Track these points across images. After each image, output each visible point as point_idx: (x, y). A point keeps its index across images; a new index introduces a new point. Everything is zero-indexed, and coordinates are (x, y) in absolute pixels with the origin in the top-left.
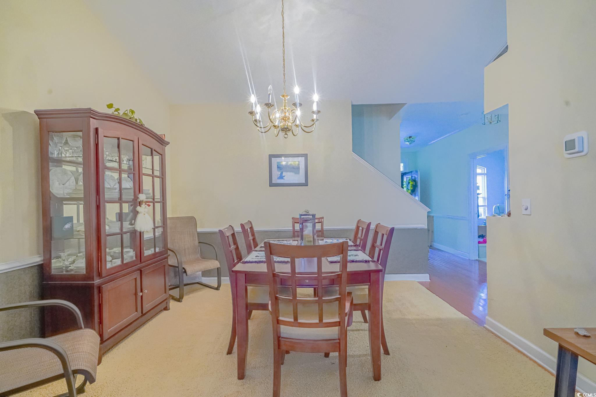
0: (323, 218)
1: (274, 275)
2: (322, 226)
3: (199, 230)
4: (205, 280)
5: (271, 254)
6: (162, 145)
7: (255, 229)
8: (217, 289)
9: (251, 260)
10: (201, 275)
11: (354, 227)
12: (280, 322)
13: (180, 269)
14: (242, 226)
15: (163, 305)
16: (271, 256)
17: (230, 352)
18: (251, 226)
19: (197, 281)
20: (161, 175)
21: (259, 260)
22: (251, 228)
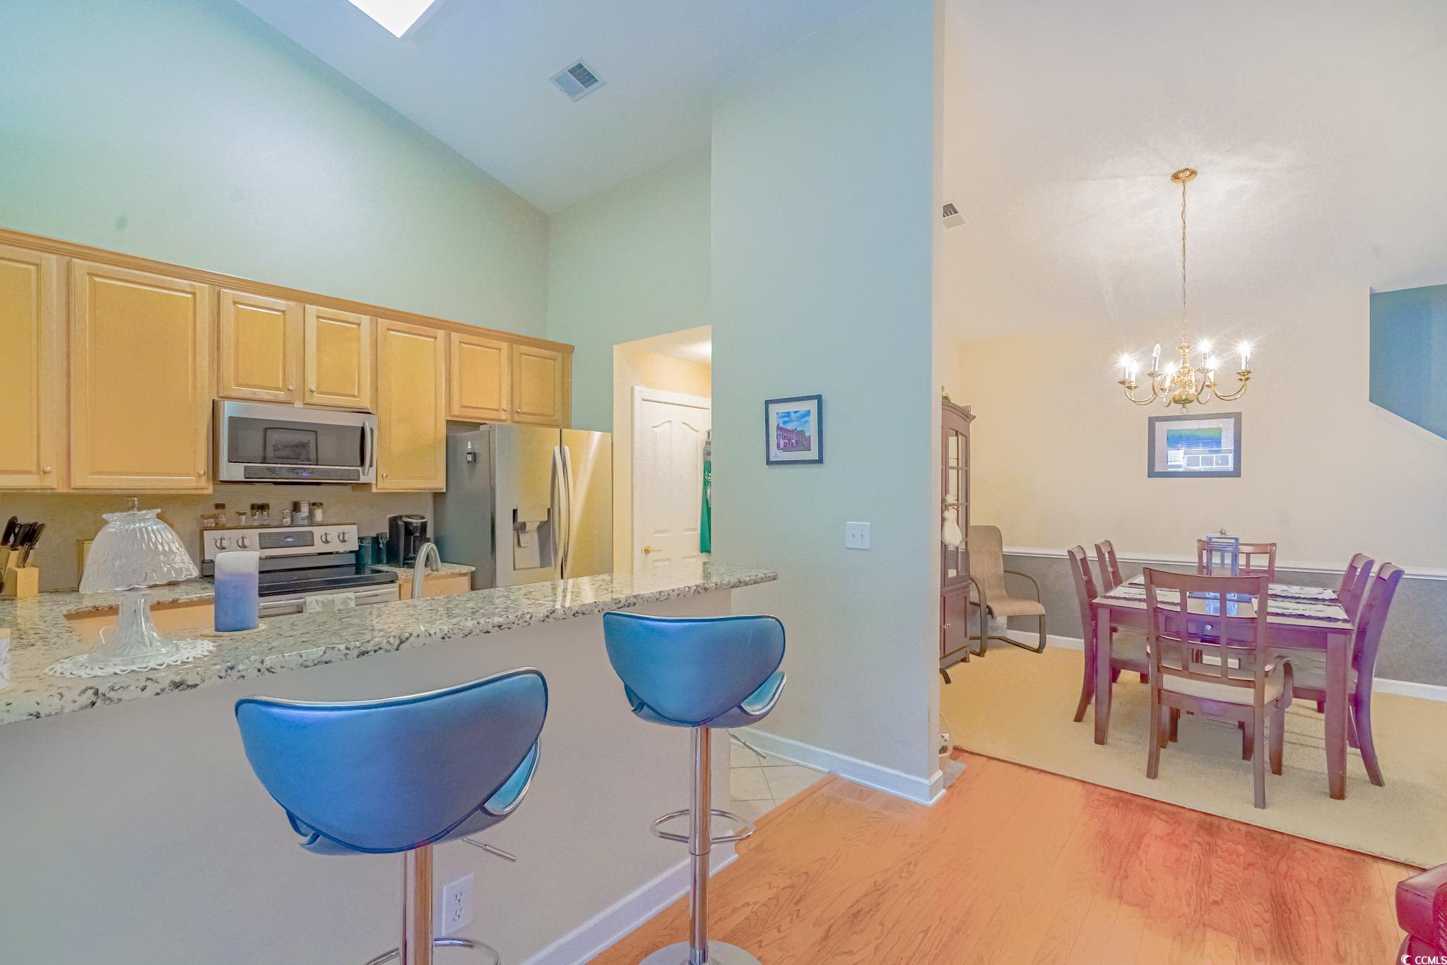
0: (1274, 545)
1: (1156, 610)
2: (1272, 560)
3: (1007, 549)
4: (1013, 635)
5: (1152, 584)
6: (965, 420)
7: (1118, 555)
8: (1039, 651)
9: (1117, 595)
10: (1005, 626)
11: (1344, 567)
12: (1162, 670)
13: (983, 607)
14: (1098, 548)
15: (961, 655)
16: (1152, 586)
17: (1079, 718)
18: (1110, 550)
19: (1000, 635)
20: (964, 465)
21: (1130, 597)
22: (1111, 553)
